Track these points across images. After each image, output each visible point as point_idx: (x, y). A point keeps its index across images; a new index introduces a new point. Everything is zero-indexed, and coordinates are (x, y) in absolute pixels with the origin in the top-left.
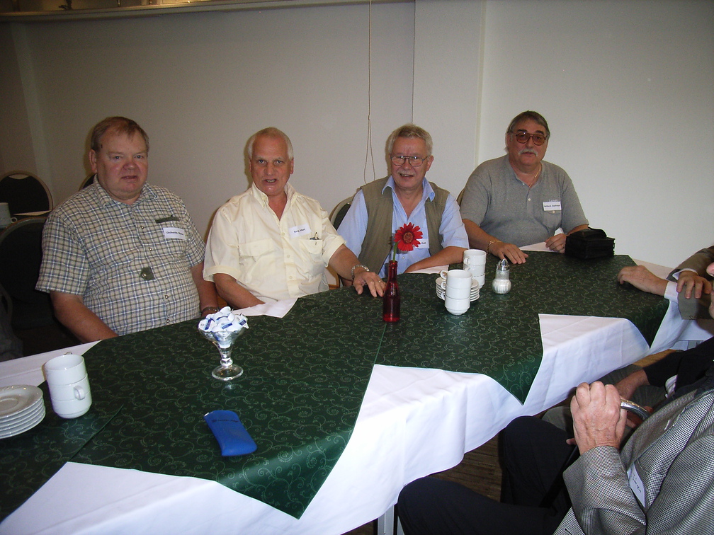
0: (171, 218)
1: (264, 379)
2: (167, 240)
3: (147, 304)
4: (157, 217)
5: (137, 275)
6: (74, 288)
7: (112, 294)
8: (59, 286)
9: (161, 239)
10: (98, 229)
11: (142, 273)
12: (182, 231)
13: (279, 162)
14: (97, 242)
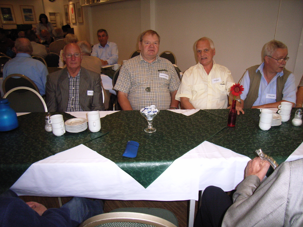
0: (165, 70)
1: (160, 135)
2: (160, 78)
3: (146, 100)
4: (159, 69)
5: (145, 89)
6: (124, 90)
7: (135, 95)
8: (119, 88)
9: (158, 77)
10: (136, 70)
11: (146, 89)
12: (168, 76)
13: (207, 50)
14: (134, 75)
